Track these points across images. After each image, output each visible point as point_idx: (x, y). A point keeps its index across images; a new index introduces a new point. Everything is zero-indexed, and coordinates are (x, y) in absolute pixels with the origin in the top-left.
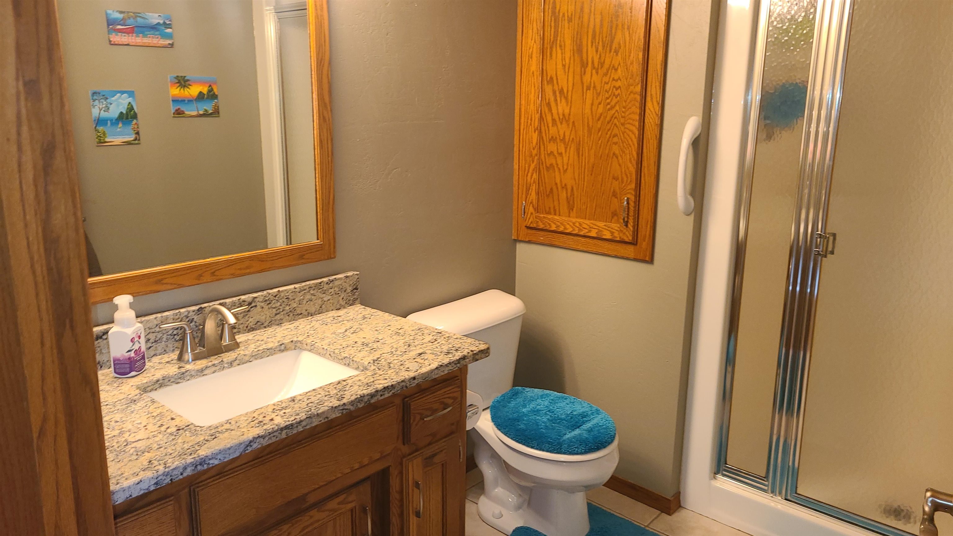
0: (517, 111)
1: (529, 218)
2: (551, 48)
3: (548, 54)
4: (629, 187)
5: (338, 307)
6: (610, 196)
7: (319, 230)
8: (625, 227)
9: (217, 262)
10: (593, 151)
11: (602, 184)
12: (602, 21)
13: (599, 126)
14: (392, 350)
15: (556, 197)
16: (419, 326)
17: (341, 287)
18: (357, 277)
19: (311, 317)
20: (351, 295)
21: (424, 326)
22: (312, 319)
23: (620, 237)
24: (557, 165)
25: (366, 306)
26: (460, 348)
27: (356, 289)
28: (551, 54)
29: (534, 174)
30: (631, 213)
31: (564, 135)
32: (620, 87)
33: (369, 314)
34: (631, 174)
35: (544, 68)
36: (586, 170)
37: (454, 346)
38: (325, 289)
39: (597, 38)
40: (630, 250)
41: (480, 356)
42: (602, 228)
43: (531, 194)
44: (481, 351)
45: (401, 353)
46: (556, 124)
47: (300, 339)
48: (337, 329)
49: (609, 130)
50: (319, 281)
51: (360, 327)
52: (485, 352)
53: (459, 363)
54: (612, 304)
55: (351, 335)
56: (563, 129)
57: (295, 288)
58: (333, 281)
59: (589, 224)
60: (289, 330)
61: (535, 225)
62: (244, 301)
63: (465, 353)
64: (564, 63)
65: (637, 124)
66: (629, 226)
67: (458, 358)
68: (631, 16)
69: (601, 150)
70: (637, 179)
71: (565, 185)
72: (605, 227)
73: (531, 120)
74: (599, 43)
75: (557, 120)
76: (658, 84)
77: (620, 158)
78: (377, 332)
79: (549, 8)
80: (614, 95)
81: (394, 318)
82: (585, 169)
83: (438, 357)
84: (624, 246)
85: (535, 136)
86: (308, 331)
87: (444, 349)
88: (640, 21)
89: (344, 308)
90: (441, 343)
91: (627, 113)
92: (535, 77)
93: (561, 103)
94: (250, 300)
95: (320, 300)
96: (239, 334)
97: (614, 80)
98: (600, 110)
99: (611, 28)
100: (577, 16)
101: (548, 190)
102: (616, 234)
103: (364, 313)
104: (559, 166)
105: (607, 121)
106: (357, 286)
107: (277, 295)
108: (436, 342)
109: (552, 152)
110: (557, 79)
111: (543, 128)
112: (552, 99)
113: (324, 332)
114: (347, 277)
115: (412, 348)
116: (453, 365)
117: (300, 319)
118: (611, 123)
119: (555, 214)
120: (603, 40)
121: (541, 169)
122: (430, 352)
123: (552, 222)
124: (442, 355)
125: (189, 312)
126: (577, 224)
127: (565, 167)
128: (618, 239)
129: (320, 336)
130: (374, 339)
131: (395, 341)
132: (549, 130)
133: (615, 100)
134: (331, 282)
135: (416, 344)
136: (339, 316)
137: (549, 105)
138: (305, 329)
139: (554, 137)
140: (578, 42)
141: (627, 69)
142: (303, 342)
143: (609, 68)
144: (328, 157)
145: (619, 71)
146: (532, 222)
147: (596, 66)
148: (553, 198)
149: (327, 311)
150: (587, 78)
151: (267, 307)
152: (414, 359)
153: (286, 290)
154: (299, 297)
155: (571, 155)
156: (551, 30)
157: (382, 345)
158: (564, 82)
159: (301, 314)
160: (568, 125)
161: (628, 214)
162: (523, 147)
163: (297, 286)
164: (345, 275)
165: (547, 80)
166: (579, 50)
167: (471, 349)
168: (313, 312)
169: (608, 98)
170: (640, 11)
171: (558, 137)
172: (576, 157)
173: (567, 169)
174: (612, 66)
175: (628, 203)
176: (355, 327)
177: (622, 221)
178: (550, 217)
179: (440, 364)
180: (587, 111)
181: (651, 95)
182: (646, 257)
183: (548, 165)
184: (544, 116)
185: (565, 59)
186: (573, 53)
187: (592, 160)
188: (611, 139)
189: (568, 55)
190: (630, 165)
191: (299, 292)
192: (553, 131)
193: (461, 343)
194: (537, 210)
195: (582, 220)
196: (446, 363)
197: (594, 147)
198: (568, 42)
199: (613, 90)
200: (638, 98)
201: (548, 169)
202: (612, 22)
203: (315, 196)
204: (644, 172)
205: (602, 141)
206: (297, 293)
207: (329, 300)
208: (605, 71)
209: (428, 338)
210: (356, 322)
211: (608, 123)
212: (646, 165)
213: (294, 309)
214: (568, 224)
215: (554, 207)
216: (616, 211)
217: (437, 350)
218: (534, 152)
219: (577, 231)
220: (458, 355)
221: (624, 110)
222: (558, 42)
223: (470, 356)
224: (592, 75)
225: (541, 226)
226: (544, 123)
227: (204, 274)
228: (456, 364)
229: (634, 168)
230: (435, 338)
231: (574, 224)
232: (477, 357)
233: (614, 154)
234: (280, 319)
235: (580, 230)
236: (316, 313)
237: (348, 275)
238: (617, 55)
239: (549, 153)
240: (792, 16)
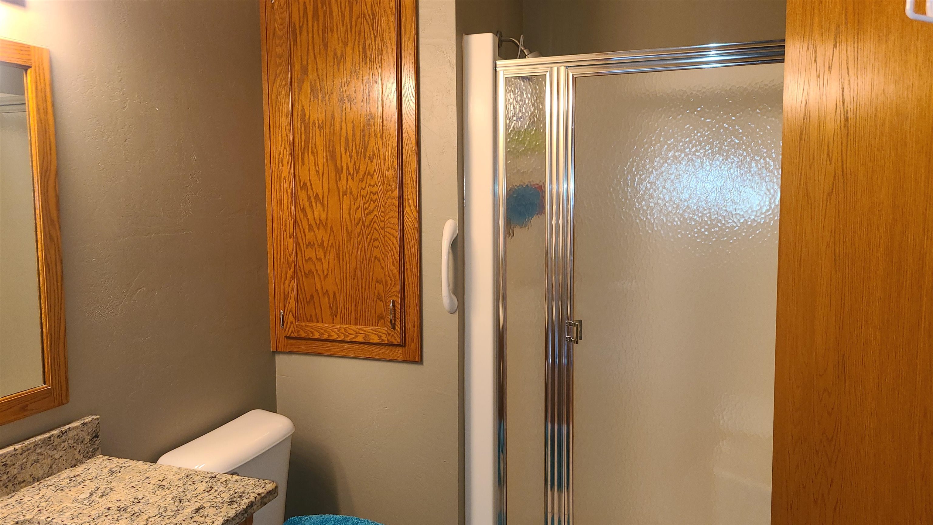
0: (269, 217)
1: (290, 327)
2: (303, 154)
3: (300, 159)
4: (394, 290)
5: (74, 462)
6: (375, 299)
7: (46, 371)
8: (392, 330)
10: (353, 257)
11: (365, 288)
12: (353, 130)
13: (358, 230)
14: (160, 511)
15: (317, 304)
16: (185, 472)
17: (77, 437)
18: (97, 422)
19: (38, 483)
20: (89, 445)
21: (192, 470)
22: (40, 486)
23: (388, 340)
24: (317, 270)
25: (110, 456)
26: (244, 493)
27: (97, 436)
28: (303, 160)
29: (293, 281)
30: (398, 315)
31: (322, 240)
32: (377, 192)
33: (117, 466)
34: (395, 277)
35: (297, 174)
36: (348, 275)
37: (236, 491)
38: (56, 443)
39: (350, 145)
40: (399, 352)
41: (268, 498)
42: (369, 332)
43: (289, 303)
44: (269, 493)
45: (173, 514)
46: (313, 229)
47: (28, 517)
48: (78, 494)
49: (369, 234)
50: (48, 435)
51: (110, 486)
52: (273, 492)
53: (246, 512)
54: (384, 409)
55: (100, 500)
56: (321, 234)
57: (15, 450)
58: (66, 432)
59: (355, 329)
60: (10, 507)
61: (296, 335)
63: (252, 498)
64: (317, 169)
65: (397, 227)
66: (397, 328)
67: (245, 507)
68: (383, 126)
69: (362, 255)
70: (401, 280)
71: (327, 291)
72: (372, 331)
73: (286, 226)
74: (352, 150)
75: (314, 225)
76: (414, 189)
77: (382, 261)
78: (133, 490)
79: (298, 116)
80: (372, 200)
81: (152, 467)
82: (346, 274)
83: (222, 510)
84: (392, 349)
85: (291, 243)
86: (37, 504)
87: (226, 498)
88: (392, 130)
89: (82, 463)
90: (219, 491)
91: (387, 217)
92: (287, 182)
93: (316, 208)
95: (50, 459)
97: (370, 185)
98: (359, 215)
99: (364, 136)
100: (328, 124)
101: (308, 297)
102: (384, 337)
103: (110, 466)
104: (319, 272)
105: (366, 225)
106: (98, 433)
108: (213, 491)
109: (310, 258)
110: (311, 185)
111: (299, 233)
112: (307, 205)
113: (61, 502)
114: (84, 424)
115: (185, 504)
116: (240, 516)
117: (22, 488)
118: (370, 228)
119: (318, 322)
120: (356, 148)
121: (300, 275)
122: (209, 504)
123: (315, 330)
124: (225, 507)
126: (342, 331)
127: (326, 273)
128: (386, 342)
129: (57, 509)
130: (132, 500)
131: (160, 497)
132: (305, 236)
133: (372, 206)
134: (63, 434)
135: (189, 496)
136: (77, 476)
137: (304, 210)
138: (33, 501)
139: (312, 243)
140: (331, 149)
141: (383, 175)
142: (34, 520)
143: (365, 174)
144: (57, 283)
145: (375, 177)
146: (292, 332)
147: (351, 172)
148: (314, 304)
149: (59, 472)
150: (343, 184)
152: (191, 518)
154: (22, 460)
155: (331, 261)
156: (301, 137)
157: (145, 506)
158: (318, 187)
159: (24, 481)
160: (326, 230)
161: (395, 317)
162: (277, 254)
163: (17, 447)
164: (82, 422)
165: (300, 186)
166: (333, 157)
167: (257, 492)
168: (40, 476)
169: (365, 203)
170: (391, 121)
171: (315, 242)
172: (336, 262)
173: (327, 275)
174: (367, 172)
175: (394, 306)
176: (103, 488)
177: (390, 324)
178: (312, 325)
179: (226, 519)
180: (346, 216)
181: (408, 199)
182: (415, 358)
183: (307, 272)
184: (299, 222)
185: (318, 165)
186: (327, 159)
187: (354, 265)
188: (371, 243)
189: (321, 161)
190: (393, 268)
191: (21, 454)
192: (310, 236)
193: (243, 486)
194: (297, 318)
195: (347, 326)
196: (232, 516)
197: (355, 251)
198: (321, 149)
199: (370, 195)
200: (397, 203)
201: (306, 275)
202: (364, 130)
203: (40, 330)
204: (407, 275)
205: (362, 246)
206: (19, 456)
207: (62, 457)
208: (361, 177)
209: (202, 487)
210: (102, 480)
211: (368, 227)
212: (408, 267)
213: (15, 477)
214: (333, 331)
215: (316, 315)
216: (382, 314)
217: (217, 500)
218: (291, 259)
219: (343, 338)
220: (244, 503)
221: (382, 214)
222: (310, 149)
223: (258, 501)
224: (347, 181)
225: (303, 335)
226: (300, 229)
228: (243, 514)
229: (398, 271)
230: (210, 484)
231: (339, 330)
232: (265, 500)
233: (376, 257)
235: (346, 336)
236: (45, 475)
237: (85, 421)
238: (372, 162)
239: (306, 259)
240: (525, 130)
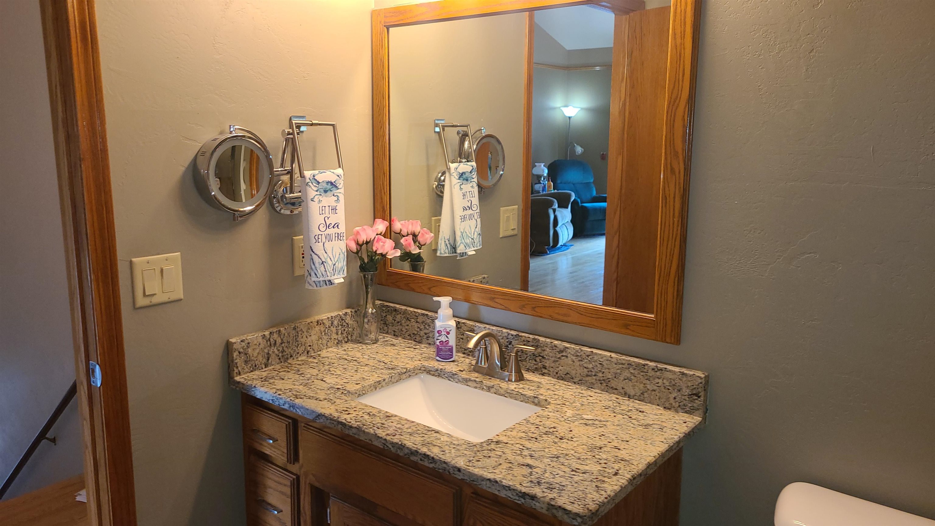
5: (667, 405)
9: (538, 299)
17: (673, 383)
18: (700, 381)
19: (629, 399)
20: (688, 399)
27: (697, 395)
38: (650, 375)
50: (644, 362)
57: (612, 357)
58: (662, 370)
62: (556, 346)
94: (561, 347)
95: (642, 385)
96: (548, 376)
106: (699, 392)
107: (590, 356)
114: (683, 374)
117: (614, 393)
125: (509, 334)
134: (659, 370)
149: (650, 403)
151: (578, 363)
153: (600, 355)
154: (615, 369)
159: (617, 389)
163: (614, 355)
164: (682, 371)
168: (631, 394)
191: (616, 364)
206: (613, 364)
207: (655, 391)
213: (609, 380)
227: (526, 306)
234: (592, 383)
236: (636, 397)
237: (686, 372)
